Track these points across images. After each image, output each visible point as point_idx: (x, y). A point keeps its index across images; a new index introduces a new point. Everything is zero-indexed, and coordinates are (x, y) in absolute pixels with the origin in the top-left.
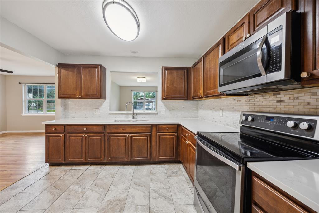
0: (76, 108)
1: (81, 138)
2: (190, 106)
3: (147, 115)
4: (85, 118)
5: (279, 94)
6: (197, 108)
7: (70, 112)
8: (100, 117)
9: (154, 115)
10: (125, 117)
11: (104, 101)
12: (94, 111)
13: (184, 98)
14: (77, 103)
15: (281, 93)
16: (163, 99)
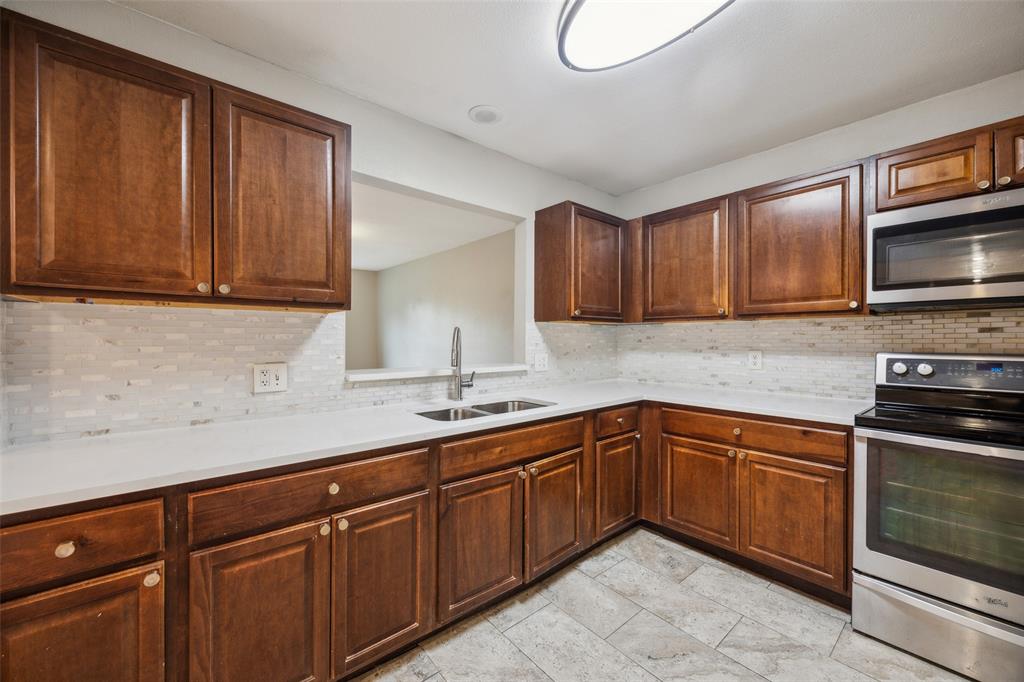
0: (120, 363)
1: (302, 549)
2: (601, 341)
3: (496, 379)
4: (194, 423)
5: (988, 315)
6: (615, 348)
7: (56, 394)
8: (292, 408)
9: (517, 379)
10: (419, 395)
11: (318, 321)
12: (258, 377)
13: (618, 315)
14: (128, 330)
15: (992, 314)
16: (538, 318)
